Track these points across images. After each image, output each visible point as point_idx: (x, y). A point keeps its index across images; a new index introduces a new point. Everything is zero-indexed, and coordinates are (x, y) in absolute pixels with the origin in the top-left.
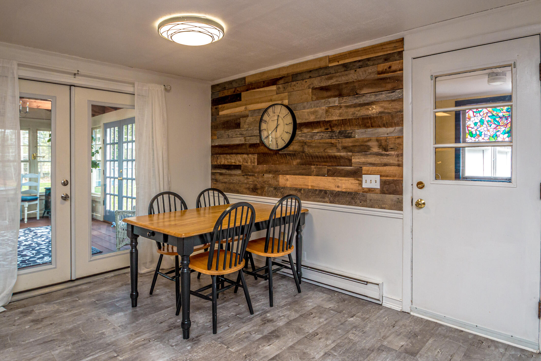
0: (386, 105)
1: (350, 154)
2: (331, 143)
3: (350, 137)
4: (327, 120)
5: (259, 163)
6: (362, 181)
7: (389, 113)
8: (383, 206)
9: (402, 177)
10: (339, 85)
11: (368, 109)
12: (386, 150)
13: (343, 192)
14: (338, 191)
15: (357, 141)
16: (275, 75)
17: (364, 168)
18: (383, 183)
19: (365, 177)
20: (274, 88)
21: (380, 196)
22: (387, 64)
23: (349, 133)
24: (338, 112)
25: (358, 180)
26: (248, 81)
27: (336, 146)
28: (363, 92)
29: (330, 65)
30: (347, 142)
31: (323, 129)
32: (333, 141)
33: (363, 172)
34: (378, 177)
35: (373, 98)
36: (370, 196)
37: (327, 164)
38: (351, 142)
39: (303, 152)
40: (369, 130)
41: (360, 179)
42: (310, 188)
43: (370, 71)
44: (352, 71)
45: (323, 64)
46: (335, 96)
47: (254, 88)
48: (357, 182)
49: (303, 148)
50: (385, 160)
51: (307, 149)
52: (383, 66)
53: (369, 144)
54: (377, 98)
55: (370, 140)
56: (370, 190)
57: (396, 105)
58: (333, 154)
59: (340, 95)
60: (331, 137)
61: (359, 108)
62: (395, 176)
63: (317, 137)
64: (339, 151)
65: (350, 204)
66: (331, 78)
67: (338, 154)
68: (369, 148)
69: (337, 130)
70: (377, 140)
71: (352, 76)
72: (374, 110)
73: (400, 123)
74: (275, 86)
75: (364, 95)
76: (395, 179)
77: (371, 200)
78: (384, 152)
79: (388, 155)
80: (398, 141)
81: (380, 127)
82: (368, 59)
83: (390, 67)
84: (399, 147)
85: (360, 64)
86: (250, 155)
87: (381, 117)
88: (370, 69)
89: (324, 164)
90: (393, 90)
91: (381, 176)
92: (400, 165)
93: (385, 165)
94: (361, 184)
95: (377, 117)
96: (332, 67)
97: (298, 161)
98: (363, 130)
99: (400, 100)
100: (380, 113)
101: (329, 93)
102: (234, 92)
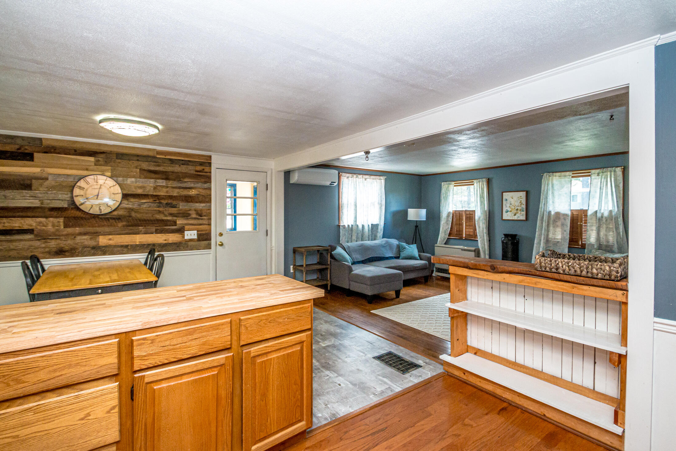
0: (201, 190)
1: (175, 218)
2: (159, 211)
3: (175, 207)
4: (155, 194)
5: (66, 226)
6: (184, 235)
7: (203, 195)
8: (199, 248)
9: (211, 231)
10: (166, 172)
11: (189, 191)
12: (201, 216)
13: (170, 243)
14: (166, 243)
15: (181, 210)
16: (94, 148)
17: (186, 227)
18: (199, 235)
19: (186, 233)
20: (92, 159)
21: (197, 243)
22: (203, 167)
23: (174, 205)
24: (165, 190)
25: (182, 235)
26: (45, 143)
27: (163, 213)
28: (186, 180)
29: (158, 156)
30: (174, 210)
31: (151, 200)
32: (161, 209)
33: (186, 230)
34: (195, 232)
35: (192, 185)
36: (190, 243)
37: (156, 225)
38: (176, 211)
39: (130, 216)
40: (189, 204)
41: (183, 234)
42: (137, 243)
43: (190, 168)
44: (177, 166)
45: (151, 154)
46: (163, 179)
47: (59, 153)
48: (181, 236)
49: (130, 214)
50: (201, 222)
51: (133, 214)
52: (199, 168)
53: (190, 212)
54: (195, 185)
55: (190, 210)
56: (191, 240)
57: (208, 191)
58: (160, 218)
59: (167, 179)
60: (159, 207)
61: (182, 190)
62: (206, 230)
63: (145, 206)
64: (166, 216)
65: (175, 250)
66: (159, 166)
67: (166, 218)
68: (189, 215)
69: (164, 202)
70: (195, 210)
71: (177, 168)
72: (193, 192)
73: (210, 201)
74: (93, 158)
75: (186, 182)
76: (207, 232)
77: (191, 246)
78: (199, 217)
79: (202, 219)
80: (208, 211)
81: (197, 202)
82: (189, 161)
83: (203, 169)
84: (209, 215)
85: (183, 162)
86: (51, 219)
87: (198, 197)
88: (191, 167)
89: (153, 225)
90: (205, 182)
91: (198, 231)
92: (210, 224)
93: (201, 225)
94: (184, 237)
95: (194, 197)
96: (160, 158)
97: (124, 223)
98: (186, 204)
99: (210, 189)
100: (198, 194)
101: (157, 176)
102: (18, 149)
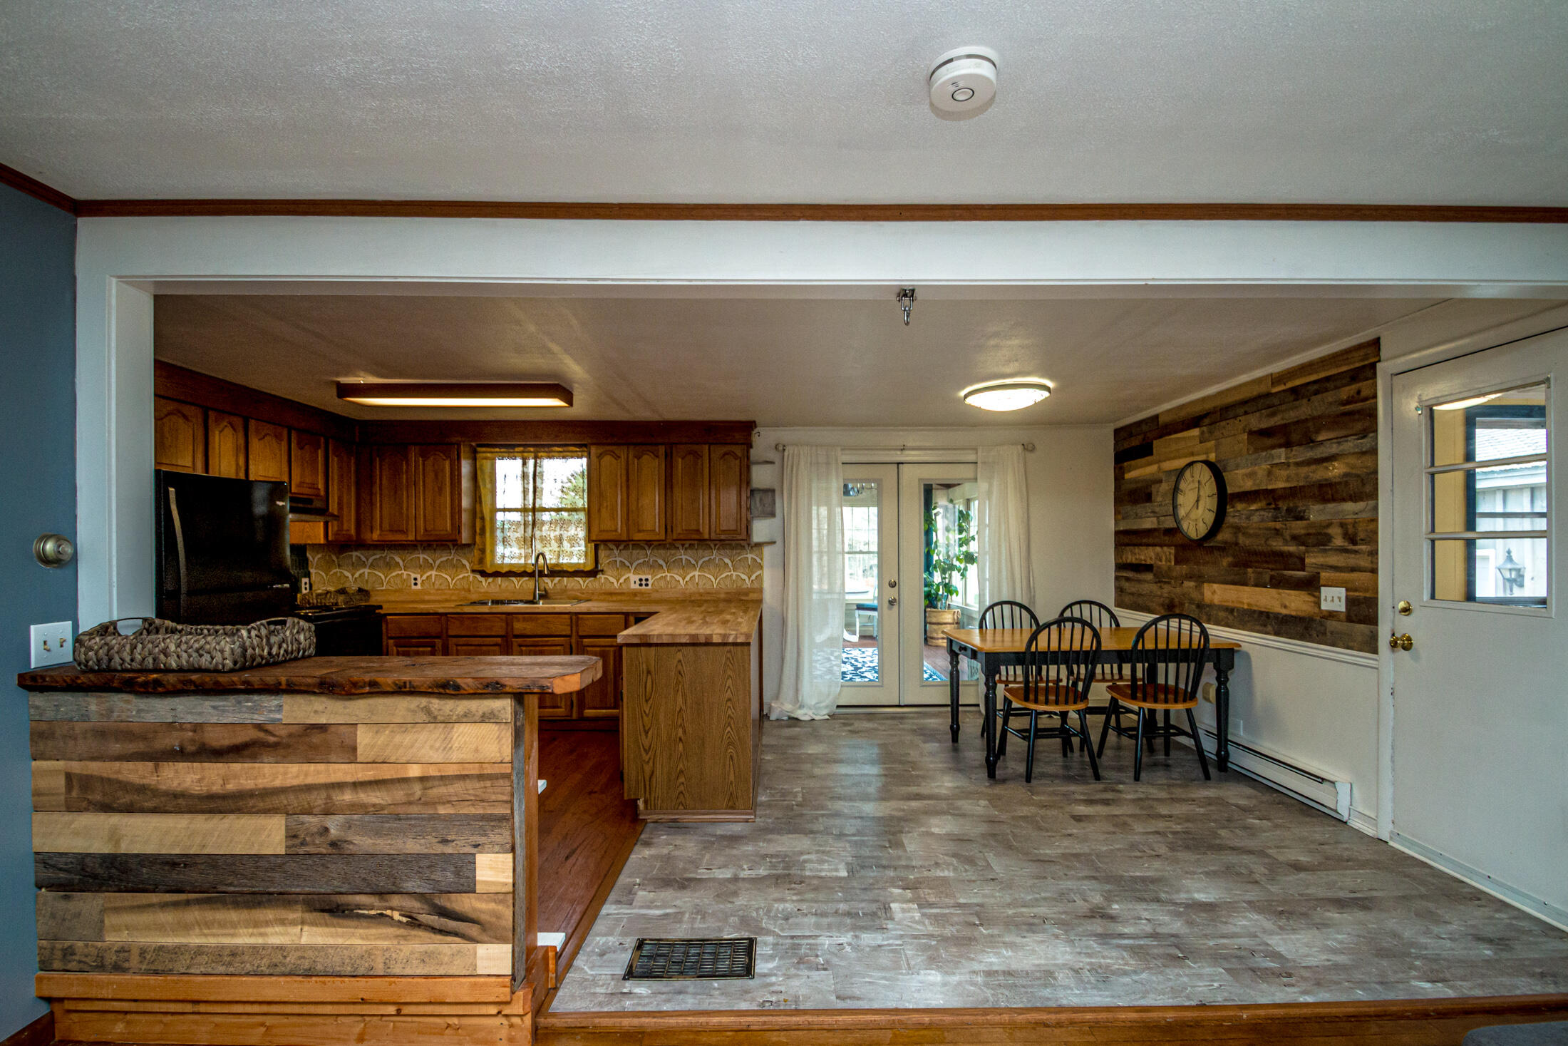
0: (1352, 460)
1: (1303, 548)
2: (1276, 529)
3: (1302, 518)
4: (1270, 487)
5: (1177, 562)
6: (1319, 598)
7: (1358, 476)
8: (1351, 644)
9: (1377, 593)
10: (1285, 426)
11: (1327, 468)
12: (1354, 542)
13: (1292, 616)
14: (1286, 615)
15: (1312, 525)
16: (1198, 410)
17: (1324, 575)
18: (1351, 602)
19: (1325, 591)
20: (1195, 432)
21: (1345, 627)
22: (1354, 387)
23: (1300, 512)
24: (1284, 473)
25: (1314, 596)
26: (1162, 420)
27: (1282, 535)
28: (1320, 438)
29: (1274, 390)
30: (1298, 527)
31: (1262, 504)
32: (1278, 525)
33: (1322, 582)
34: (1341, 592)
35: (1334, 449)
36: (1332, 625)
37: (1270, 566)
38: (1303, 528)
39: (1237, 544)
40: (1330, 506)
41: (1316, 594)
42: (1246, 607)
43: (1330, 400)
44: (1305, 401)
45: (1263, 389)
46: (1280, 446)
47: (1170, 434)
48: (1312, 599)
49: (1237, 537)
50: (1352, 560)
51: (1242, 540)
52: (1346, 392)
53: (1330, 531)
54: (1341, 448)
55: (1329, 525)
56: (1332, 615)
57: (1367, 461)
58: (1277, 548)
59: (1288, 445)
60: (1275, 519)
61: (1313, 467)
62: (1366, 590)
63: (1255, 518)
64: (1286, 543)
65: (1302, 638)
66: (1273, 414)
67: (1286, 548)
68: (1329, 538)
69: (1283, 506)
70: (1342, 525)
71: (1304, 410)
72: (1336, 470)
73: (1374, 495)
74: (1198, 429)
75: (1322, 442)
76: (1368, 595)
77: (1332, 633)
78: (1351, 547)
79: (1356, 552)
80: (1371, 526)
81: (1344, 500)
82: (1328, 379)
83: (1359, 392)
84: (1372, 538)
85: (1315, 387)
86: (1165, 548)
87: (1346, 482)
88: (1330, 397)
89: (1265, 565)
90: (1363, 434)
91: (1347, 590)
92: (1374, 571)
93: (1353, 569)
94: (1318, 604)
95: (1340, 483)
96: (1276, 393)
97: (1230, 559)
98: (1321, 507)
99: (1374, 451)
100: (1346, 475)
101: (1269, 442)
102: (1143, 440)
